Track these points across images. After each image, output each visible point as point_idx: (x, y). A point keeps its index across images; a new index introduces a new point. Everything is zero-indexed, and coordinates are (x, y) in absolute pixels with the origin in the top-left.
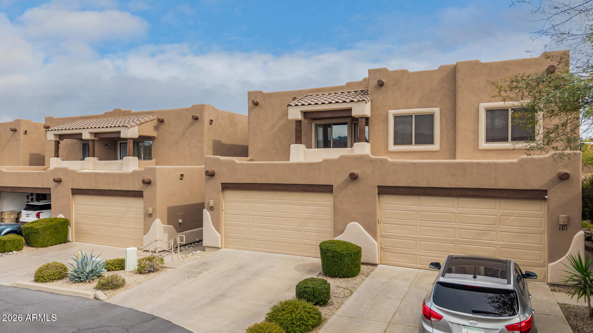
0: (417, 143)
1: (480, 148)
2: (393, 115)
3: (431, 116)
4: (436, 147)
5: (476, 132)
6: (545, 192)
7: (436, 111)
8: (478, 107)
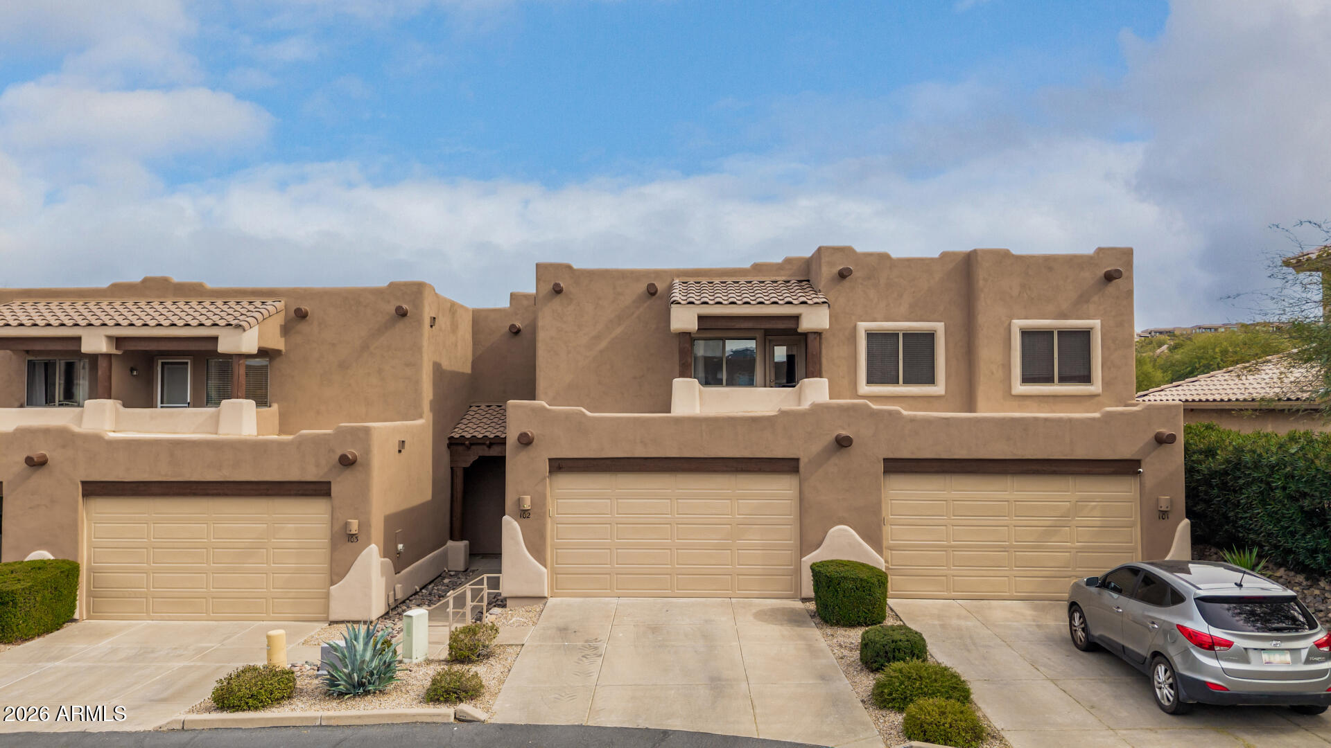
0: (906, 382)
1: (1014, 392)
2: (866, 331)
3: (930, 337)
4: (939, 389)
5: (1007, 367)
6: (1137, 463)
7: (939, 327)
8: (1010, 325)
